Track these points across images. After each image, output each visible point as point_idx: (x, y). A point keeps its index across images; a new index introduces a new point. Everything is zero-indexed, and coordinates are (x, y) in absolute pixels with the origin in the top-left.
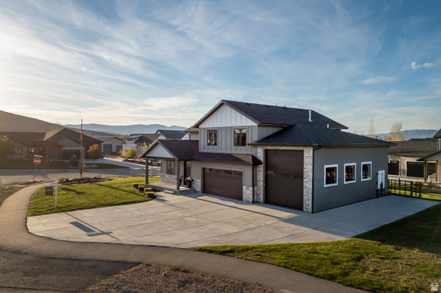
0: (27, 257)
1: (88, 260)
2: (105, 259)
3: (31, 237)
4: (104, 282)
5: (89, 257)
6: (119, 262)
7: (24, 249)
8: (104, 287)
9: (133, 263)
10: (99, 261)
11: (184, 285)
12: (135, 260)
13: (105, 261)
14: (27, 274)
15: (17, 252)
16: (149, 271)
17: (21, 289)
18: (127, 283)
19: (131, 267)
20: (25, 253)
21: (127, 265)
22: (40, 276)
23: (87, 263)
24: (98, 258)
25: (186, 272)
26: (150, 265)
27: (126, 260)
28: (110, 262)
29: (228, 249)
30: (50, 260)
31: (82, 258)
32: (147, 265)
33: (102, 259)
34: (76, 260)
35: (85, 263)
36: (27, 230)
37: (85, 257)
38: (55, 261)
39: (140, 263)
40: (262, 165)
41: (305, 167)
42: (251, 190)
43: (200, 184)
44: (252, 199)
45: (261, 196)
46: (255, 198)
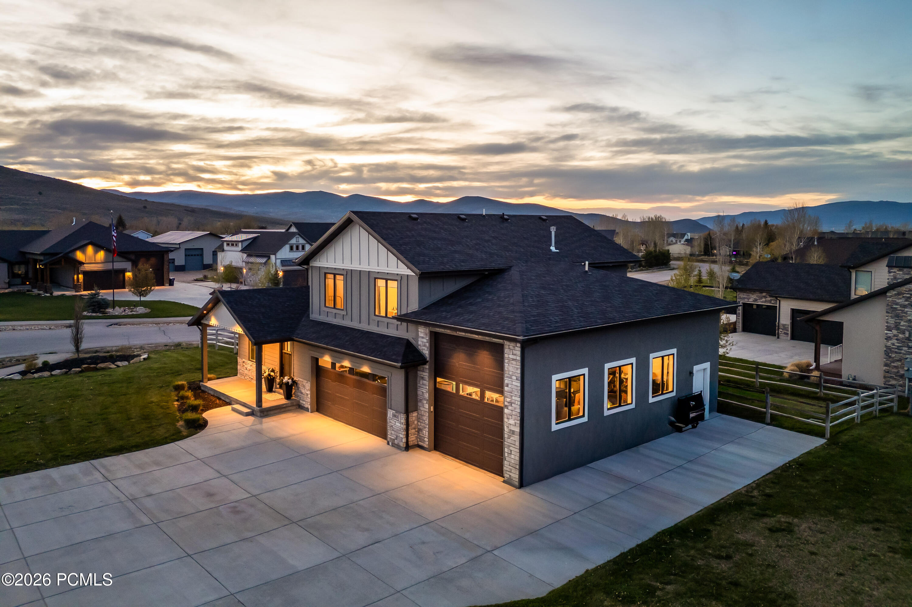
40: (427, 367)
41: (506, 382)
42: (403, 421)
43: (309, 392)
44: (404, 440)
45: (426, 433)
46: (412, 439)
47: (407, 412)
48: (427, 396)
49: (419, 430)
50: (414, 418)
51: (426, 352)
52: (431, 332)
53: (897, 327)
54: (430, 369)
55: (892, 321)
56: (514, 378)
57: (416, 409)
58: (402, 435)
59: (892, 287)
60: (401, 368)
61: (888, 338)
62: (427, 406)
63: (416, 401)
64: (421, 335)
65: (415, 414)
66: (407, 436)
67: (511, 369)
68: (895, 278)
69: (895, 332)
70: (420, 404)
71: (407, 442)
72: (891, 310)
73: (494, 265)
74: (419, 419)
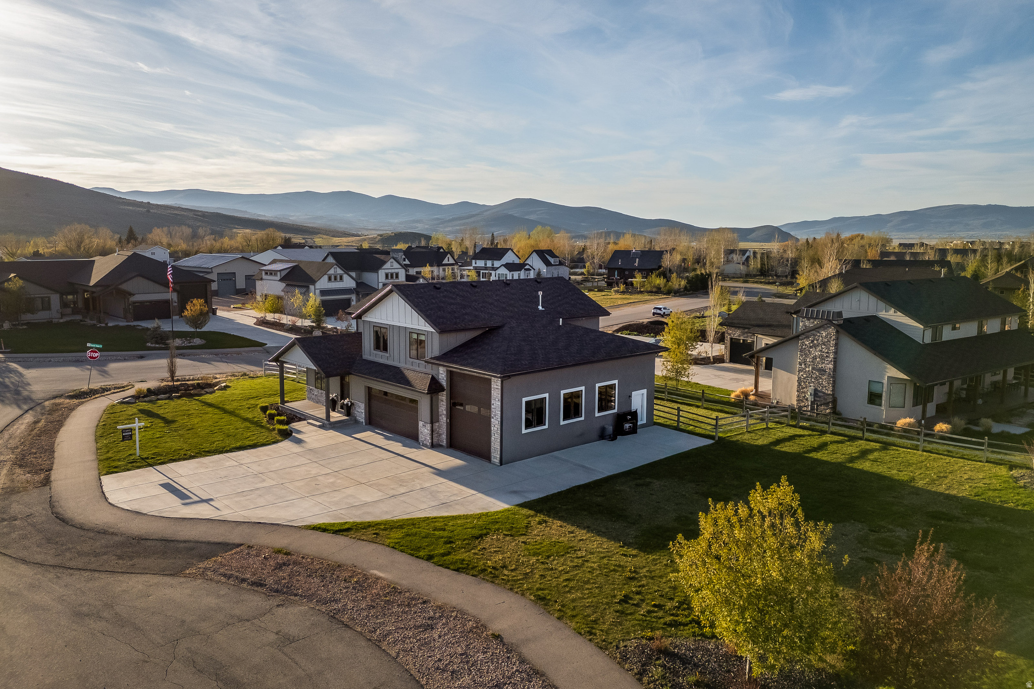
0: (117, 539)
1: (185, 542)
2: (204, 540)
3: (115, 511)
4: (201, 565)
5: (187, 538)
6: (219, 543)
7: (110, 528)
8: (201, 570)
9: (234, 544)
10: (197, 542)
11: (281, 567)
12: (237, 541)
13: (205, 543)
14: (120, 557)
15: (103, 532)
16: (249, 554)
17: (118, 572)
18: (225, 565)
19: (231, 549)
20: (112, 534)
21: (226, 546)
22: (135, 561)
23: (184, 544)
24: (196, 539)
25: (287, 554)
26: (252, 547)
27: (228, 541)
28: (209, 543)
29: (347, 526)
30: (142, 542)
31: (178, 538)
32: (249, 546)
33: (201, 539)
34: (172, 541)
35: (182, 545)
36: (106, 499)
37: (182, 538)
38: (149, 543)
39: (242, 545)
40: (445, 392)
41: (493, 402)
42: (429, 428)
43: (363, 411)
44: (430, 441)
45: (444, 436)
46: (435, 440)
47: (432, 423)
48: (445, 412)
49: (440, 435)
50: (436, 427)
51: (444, 383)
52: (447, 370)
53: (805, 362)
54: (446, 395)
55: (802, 358)
56: (497, 400)
57: (438, 421)
58: (428, 438)
59: (802, 333)
60: (427, 394)
62: (445, 419)
63: (438, 416)
64: (441, 372)
65: (437, 424)
66: (432, 439)
67: (495, 394)
68: (805, 326)
69: (803, 366)
70: (440, 418)
71: (432, 442)
72: (802, 349)
73: (493, 324)
74: (439, 427)
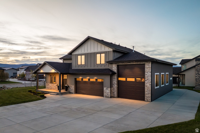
40: (116, 75)
41: (146, 74)
42: (110, 90)
43: (73, 88)
44: (110, 95)
45: (116, 93)
48: (116, 83)
49: (113, 93)
51: (116, 71)
52: (117, 65)
53: (198, 74)
55: (197, 73)
59: (196, 65)
61: (196, 76)
64: (114, 67)
67: (148, 70)
68: (197, 63)
69: (198, 75)
71: (111, 96)
72: (197, 70)
74: (114, 89)
